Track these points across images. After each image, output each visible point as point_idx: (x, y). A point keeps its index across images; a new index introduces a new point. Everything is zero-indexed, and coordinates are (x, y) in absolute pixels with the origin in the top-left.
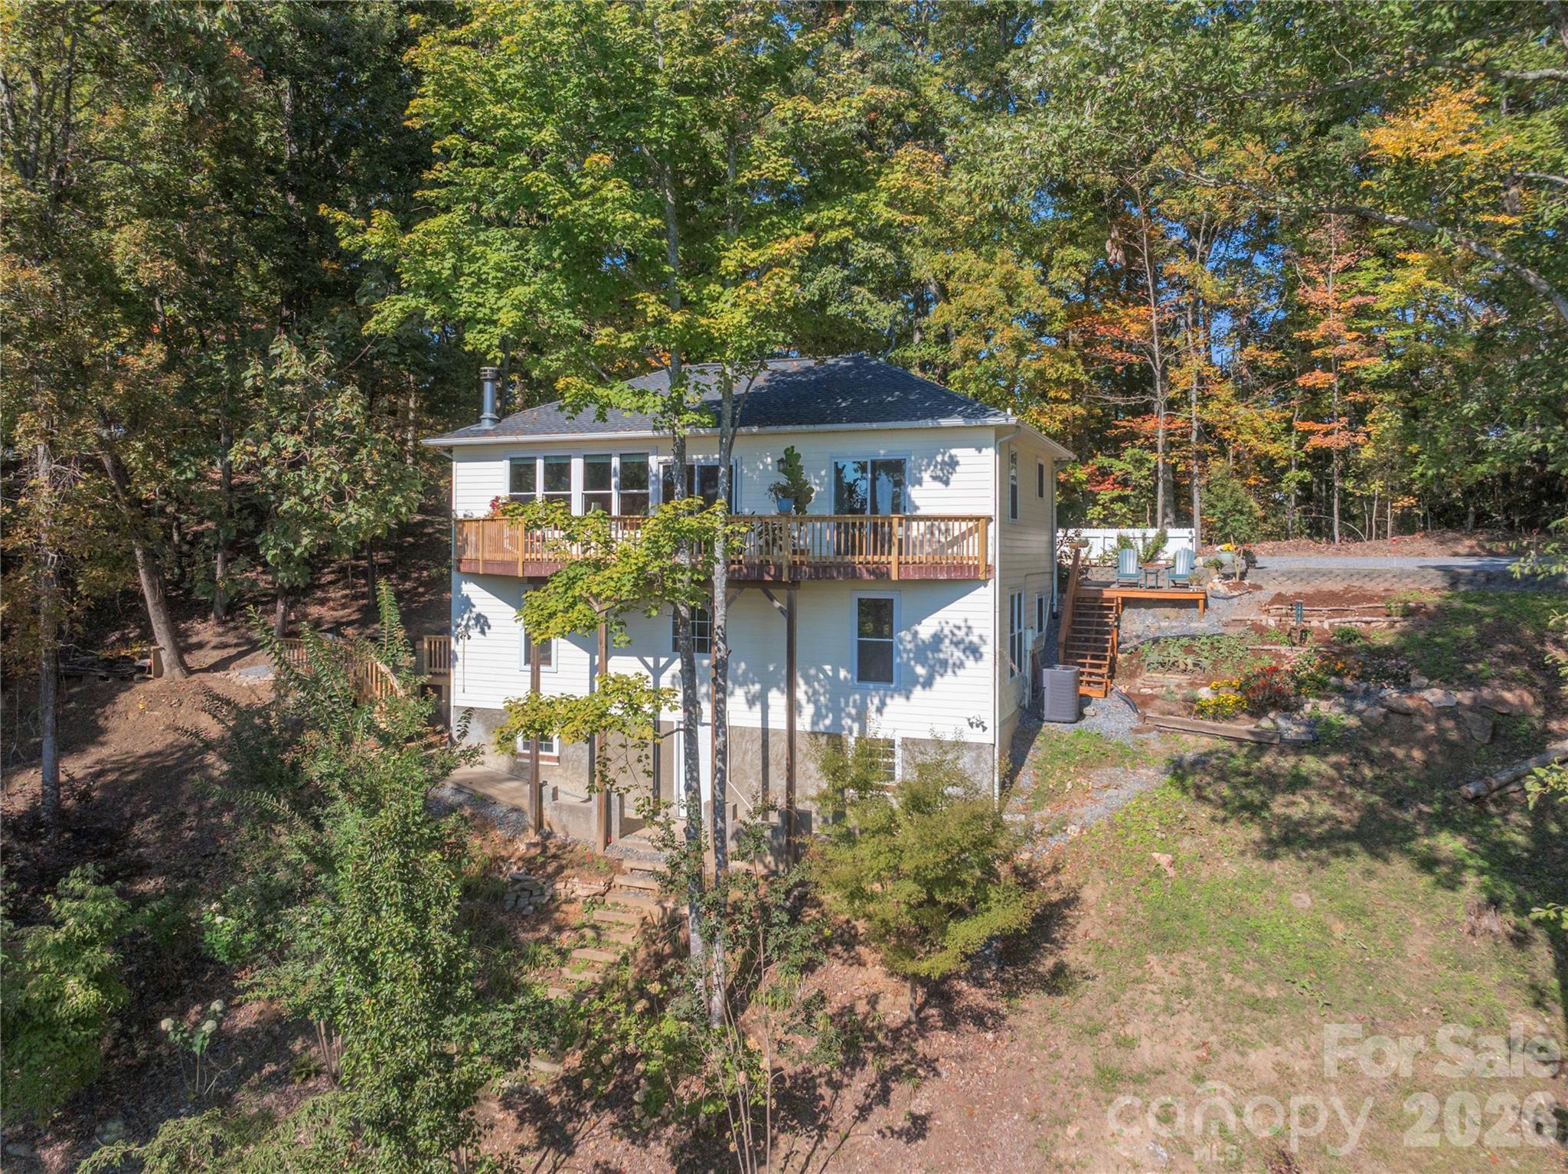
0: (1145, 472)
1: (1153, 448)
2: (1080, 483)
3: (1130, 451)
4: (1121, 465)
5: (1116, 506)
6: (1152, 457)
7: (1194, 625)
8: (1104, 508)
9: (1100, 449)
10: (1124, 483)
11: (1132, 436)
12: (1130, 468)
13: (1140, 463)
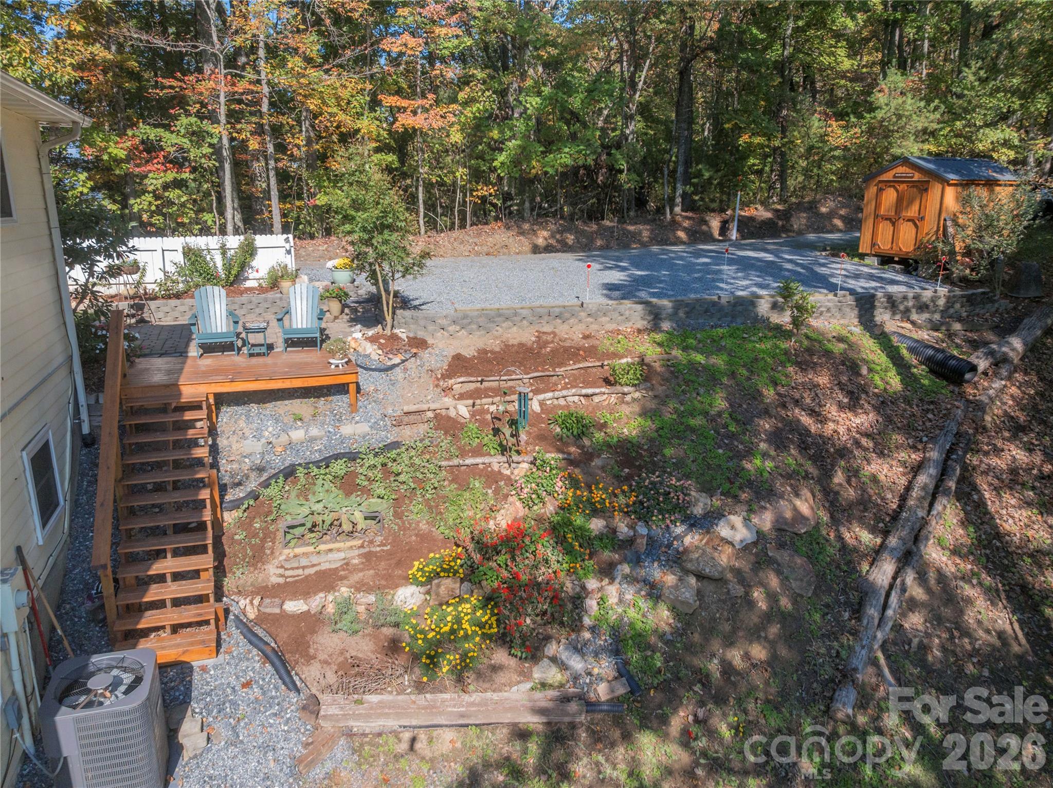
0: (207, 150)
1: (212, 117)
2: (118, 161)
3: (184, 120)
4: (174, 139)
5: (172, 194)
6: (215, 129)
7: (347, 430)
8: (157, 197)
9: (142, 116)
10: (178, 163)
11: (181, 101)
12: (186, 142)
13: (198, 136)
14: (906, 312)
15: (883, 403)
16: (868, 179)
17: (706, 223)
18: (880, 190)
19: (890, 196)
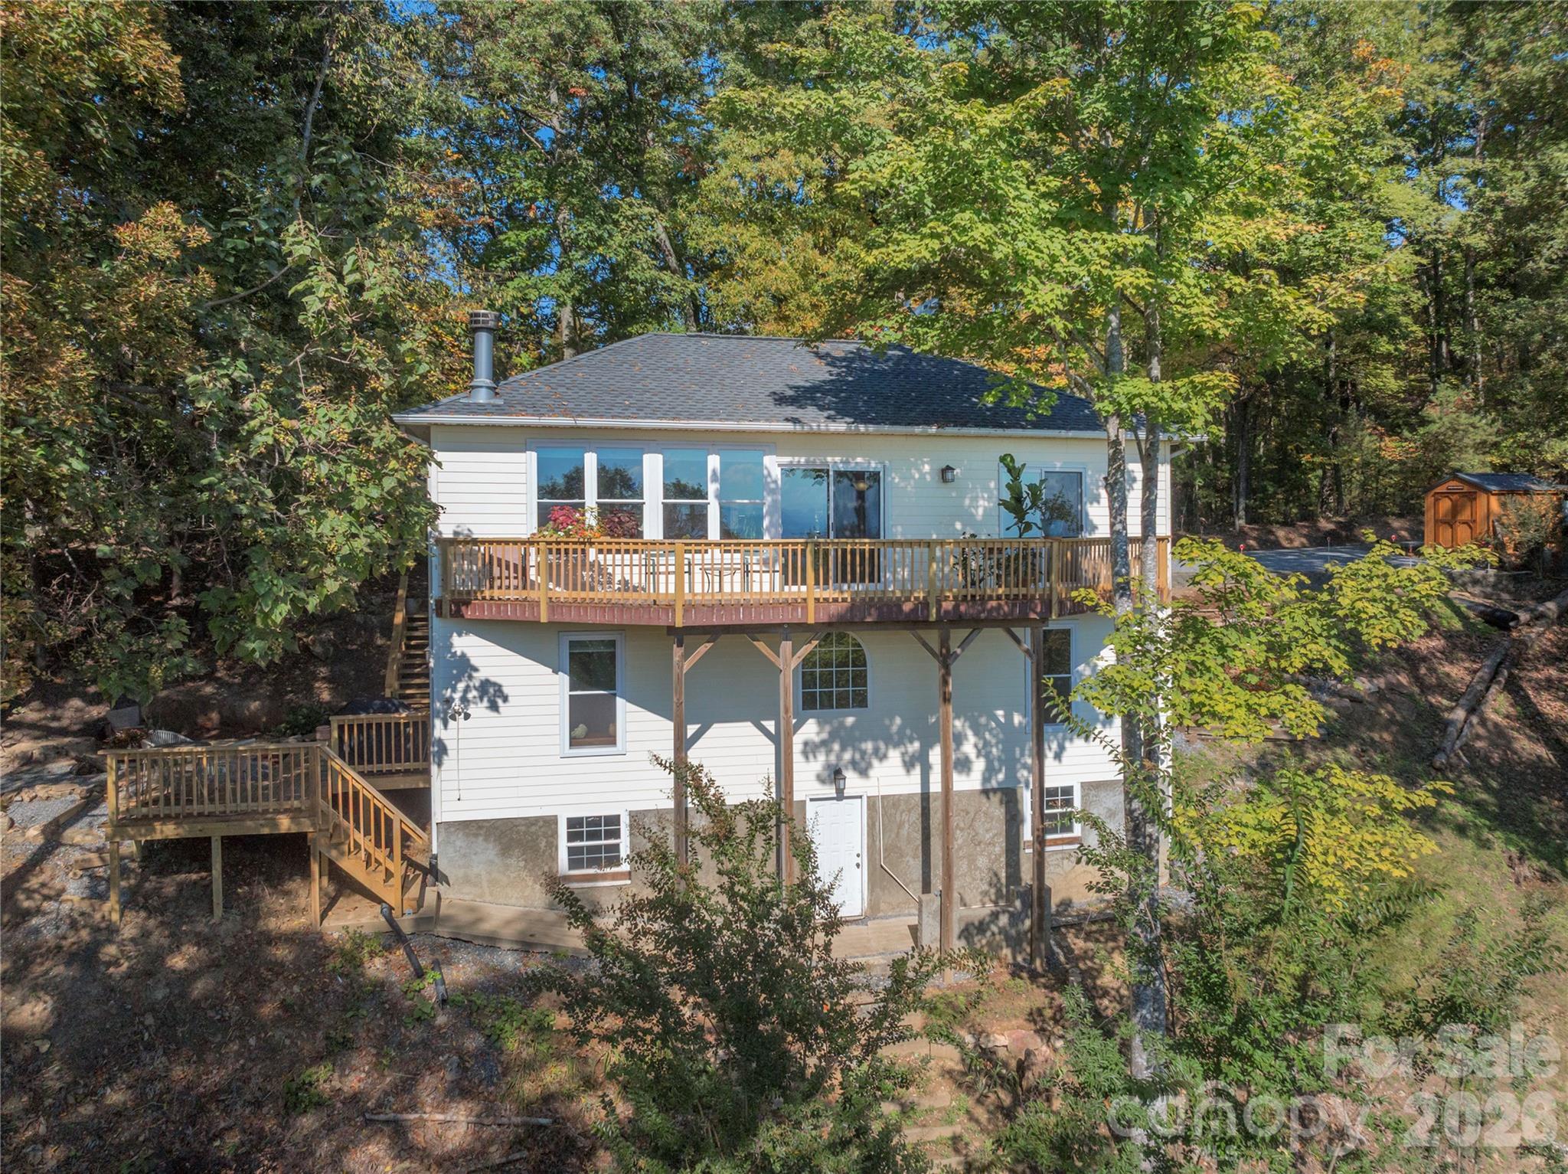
14: (1464, 585)
15: (1450, 636)
16: (1426, 491)
17: (1271, 532)
18: (1437, 500)
19: (1445, 505)
